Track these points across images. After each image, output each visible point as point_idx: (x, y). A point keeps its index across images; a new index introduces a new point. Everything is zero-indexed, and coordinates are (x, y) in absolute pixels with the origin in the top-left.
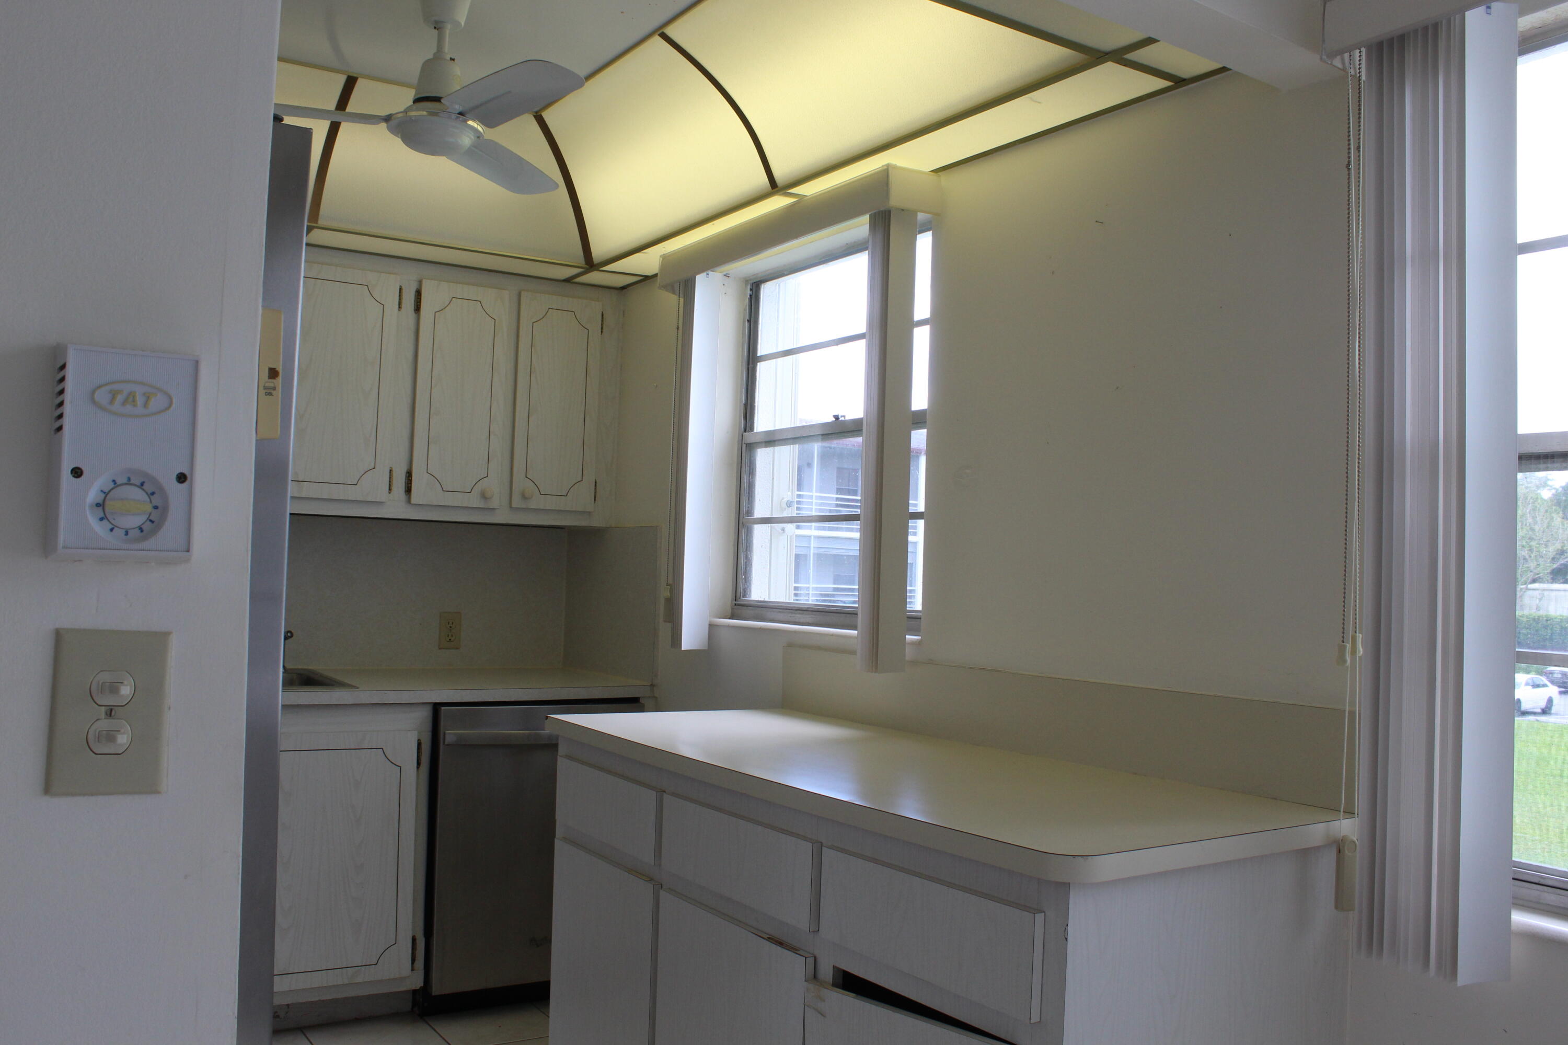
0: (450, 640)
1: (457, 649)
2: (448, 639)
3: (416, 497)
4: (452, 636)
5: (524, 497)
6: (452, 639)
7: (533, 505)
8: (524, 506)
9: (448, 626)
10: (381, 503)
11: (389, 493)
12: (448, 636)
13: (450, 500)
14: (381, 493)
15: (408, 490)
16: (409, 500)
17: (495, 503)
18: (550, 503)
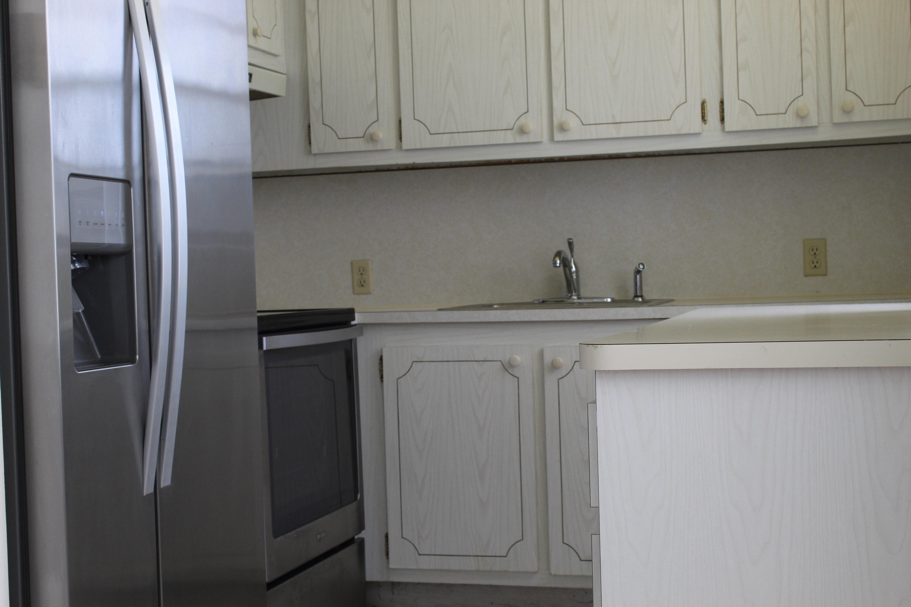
0: (815, 266)
1: (825, 275)
2: (813, 266)
3: (729, 125)
4: (817, 262)
5: (847, 112)
6: (818, 265)
7: (856, 118)
8: (846, 120)
9: (812, 253)
10: (699, 134)
11: (705, 124)
12: (813, 262)
13: (764, 123)
14: (696, 125)
15: (722, 120)
16: (723, 129)
17: (813, 121)
18: (877, 114)
